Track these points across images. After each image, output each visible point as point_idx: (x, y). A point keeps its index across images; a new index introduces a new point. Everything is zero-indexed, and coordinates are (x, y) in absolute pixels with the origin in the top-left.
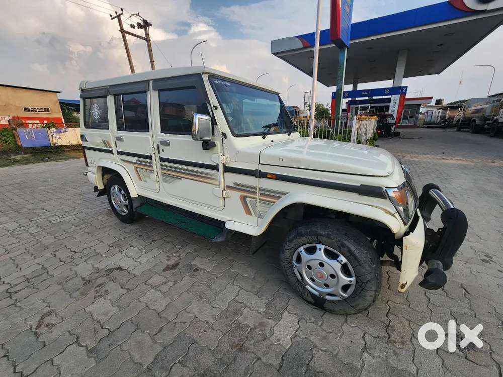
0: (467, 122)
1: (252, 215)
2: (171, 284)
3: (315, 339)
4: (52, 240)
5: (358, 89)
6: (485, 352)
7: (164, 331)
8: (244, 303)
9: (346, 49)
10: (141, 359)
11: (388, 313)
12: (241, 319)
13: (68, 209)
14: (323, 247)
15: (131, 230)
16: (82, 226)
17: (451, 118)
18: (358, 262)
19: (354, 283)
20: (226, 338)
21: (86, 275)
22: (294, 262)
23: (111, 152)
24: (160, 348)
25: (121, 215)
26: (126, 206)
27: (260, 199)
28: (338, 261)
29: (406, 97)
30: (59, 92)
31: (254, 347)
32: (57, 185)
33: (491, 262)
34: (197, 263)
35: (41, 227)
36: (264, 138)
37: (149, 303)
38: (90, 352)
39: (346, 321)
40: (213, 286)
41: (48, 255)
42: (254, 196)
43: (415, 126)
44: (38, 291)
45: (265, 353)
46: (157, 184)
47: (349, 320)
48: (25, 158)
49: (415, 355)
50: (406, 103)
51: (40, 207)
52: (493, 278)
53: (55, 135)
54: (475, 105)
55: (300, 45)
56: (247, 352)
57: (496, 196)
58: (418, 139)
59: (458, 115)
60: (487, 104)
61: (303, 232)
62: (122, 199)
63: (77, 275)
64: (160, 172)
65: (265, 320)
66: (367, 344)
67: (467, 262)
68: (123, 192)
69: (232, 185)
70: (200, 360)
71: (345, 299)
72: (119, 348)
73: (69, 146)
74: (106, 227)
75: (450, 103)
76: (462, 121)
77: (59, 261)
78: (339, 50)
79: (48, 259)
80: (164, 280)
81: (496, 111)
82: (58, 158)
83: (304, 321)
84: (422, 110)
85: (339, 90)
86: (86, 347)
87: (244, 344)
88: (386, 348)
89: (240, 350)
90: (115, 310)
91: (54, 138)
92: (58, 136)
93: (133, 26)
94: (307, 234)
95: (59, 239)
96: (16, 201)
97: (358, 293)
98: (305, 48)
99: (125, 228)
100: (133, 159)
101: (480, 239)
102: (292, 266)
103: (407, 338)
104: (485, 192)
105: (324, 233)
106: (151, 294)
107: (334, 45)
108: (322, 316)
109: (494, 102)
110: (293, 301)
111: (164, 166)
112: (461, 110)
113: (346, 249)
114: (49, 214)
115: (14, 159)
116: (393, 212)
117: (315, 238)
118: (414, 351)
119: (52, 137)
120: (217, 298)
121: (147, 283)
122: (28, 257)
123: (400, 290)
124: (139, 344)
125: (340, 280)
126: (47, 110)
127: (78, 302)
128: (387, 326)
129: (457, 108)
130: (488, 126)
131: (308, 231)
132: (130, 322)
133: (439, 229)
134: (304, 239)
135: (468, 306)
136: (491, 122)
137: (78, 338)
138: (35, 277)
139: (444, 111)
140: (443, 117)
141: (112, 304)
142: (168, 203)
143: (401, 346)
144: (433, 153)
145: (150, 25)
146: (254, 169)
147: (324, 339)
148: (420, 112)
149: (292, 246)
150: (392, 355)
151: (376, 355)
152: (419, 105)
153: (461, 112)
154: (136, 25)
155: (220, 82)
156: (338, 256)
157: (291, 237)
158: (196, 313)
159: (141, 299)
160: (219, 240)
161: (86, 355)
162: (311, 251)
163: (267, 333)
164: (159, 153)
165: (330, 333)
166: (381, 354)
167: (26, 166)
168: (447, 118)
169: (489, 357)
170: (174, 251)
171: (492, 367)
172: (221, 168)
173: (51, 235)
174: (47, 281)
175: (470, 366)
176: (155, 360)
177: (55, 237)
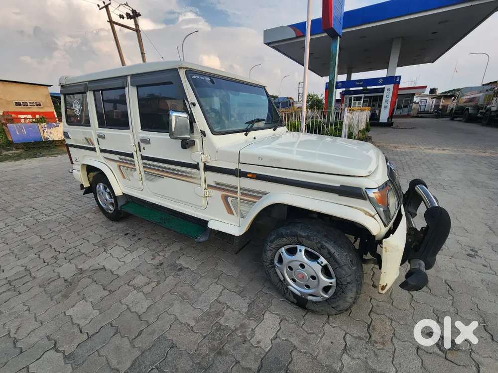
0: (460, 111)
1: (233, 214)
2: (154, 284)
3: (295, 341)
4: (38, 240)
5: (352, 79)
6: (465, 351)
7: (143, 335)
8: (226, 304)
9: (339, 38)
10: (118, 364)
11: (370, 312)
12: (222, 321)
13: (55, 207)
14: (303, 248)
15: (117, 228)
16: (68, 225)
17: (445, 107)
18: (338, 264)
19: (334, 284)
20: (206, 341)
21: (68, 276)
22: (276, 262)
23: (94, 150)
24: (138, 353)
25: (108, 213)
26: (112, 204)
27: (241, 199)
28: (318, 263)
29: (400, 87)
30: (50, 86)
31: (234, 350)
32: (47, 182)
33: (476, 257)
34: (182, 262)
35: (27, 227)
36: (246, 135)
37: (131, 305)
38: (67, 357)
39: (327, 322)
40: (197, 286)
41: (33, 256)
42: (236, 196)
43: (408, 116)
44: (20, 294)
45: (244, 356)
46: (140, 183)
47: (331, 319)
48: (16, 153)
49: (395, 355)
50: (400, 92)
51: (28, 205)
52: (477, 273)
53: (47, 130)
54: (469, 93)
55: (293, 34)
56: (226, 355)
57: (485, 187)
58: (411, 129)
59: (451, 104)
60: (480, 92)
61: (284, 233)
62: (108, 197)
63: (60, 277)
64: (142, 170)
65: (246, 321)
66: (348, 345)
67: (452, 257)
68: (108, 190)
69: (213, 184)
70: (178, 365)
71: (327, 300)
72: (96, 353)
73: (61, 141)
74: (92, 225)
75: (444, 92)
76: (455, 110)
77: (42, 262)
78: (331, 39)
79: (32, 260)
80: (148, 280)
81: (489, 100)
82: (50, 153)
83: (286, 321)
84: (416, 99)
85: (332, 80)
86: (64, 352)
87: (224, 347)
88: (367, 349)
89: (219, 353)
90: (96, 312)
91: (45, 133)
92: (49, 131)
93: (121, 17)
94: (287, 235)
95: (44, 239)
96: (4, 199)
97: (338, 294)
98: (297, 37)
99: (112, 226)
100: (116, 157)
101: (467, 232)
102: (274, 266)
103: (388, 338)
104: (474, 183)
105: (304, 235)
106: (134, 295)
107: (326, 35)
108: (304, 317)
109: (487, 91)
110: (276, 300)
111: (147, 164)
112: (454, 99)
113: (326, 251)
114: (36, 213)
115: (5, 155)
116: (373, 214)
117: (295, 239)
118: (395, 351)
119: (44, 131)
120: (200, 299)
121: (130, 284)
122: (12, 258)
123: (380, 291)
124: (118, 348)
125: (321, 281)
126: (38, 104)
127: (59, 305)
128: (369, 326)
129: (451, 97)
130: (481, 115)
131: (289, 232)
132: (110, 326)
133: (422, 228)
134: (284, 240)
135: (451, 303)
136: (484, 111)
137: (55, 344)
138: (17, 279)
139: (438, 100)
140: (437, 106)
141: (93, 307)
142: (152, 202)
143: (381, 347)
144: (424, 143)
145: (139, 15)
146: (234, 168)
147: (305, 341)
148: (414, 101)
149: (273, 246)
150: (372, 356)
151: (356, 356)
152: (414, 94)
153: (454, 101)
154: (125, 16)
155: (198, 77)
156: (318, 258)
157: (273, 237)
158: (177, 315)
159: (123, 302)
160: (201, 240)
161: (63, 362)
162: (292, 252)
163: (247, 334)
164: (140, 151)
165: (310, 333)
166: (360, 355)
167: (17, 163)
168: (440, 107)
169: (469, 356)
170: (160, 250)
171: (471, 367)
172: (201, 166)
173: (37, 234)
174: (29, 283)
175: (450, 366)
176: (132, 366)
177: (40, 237)
